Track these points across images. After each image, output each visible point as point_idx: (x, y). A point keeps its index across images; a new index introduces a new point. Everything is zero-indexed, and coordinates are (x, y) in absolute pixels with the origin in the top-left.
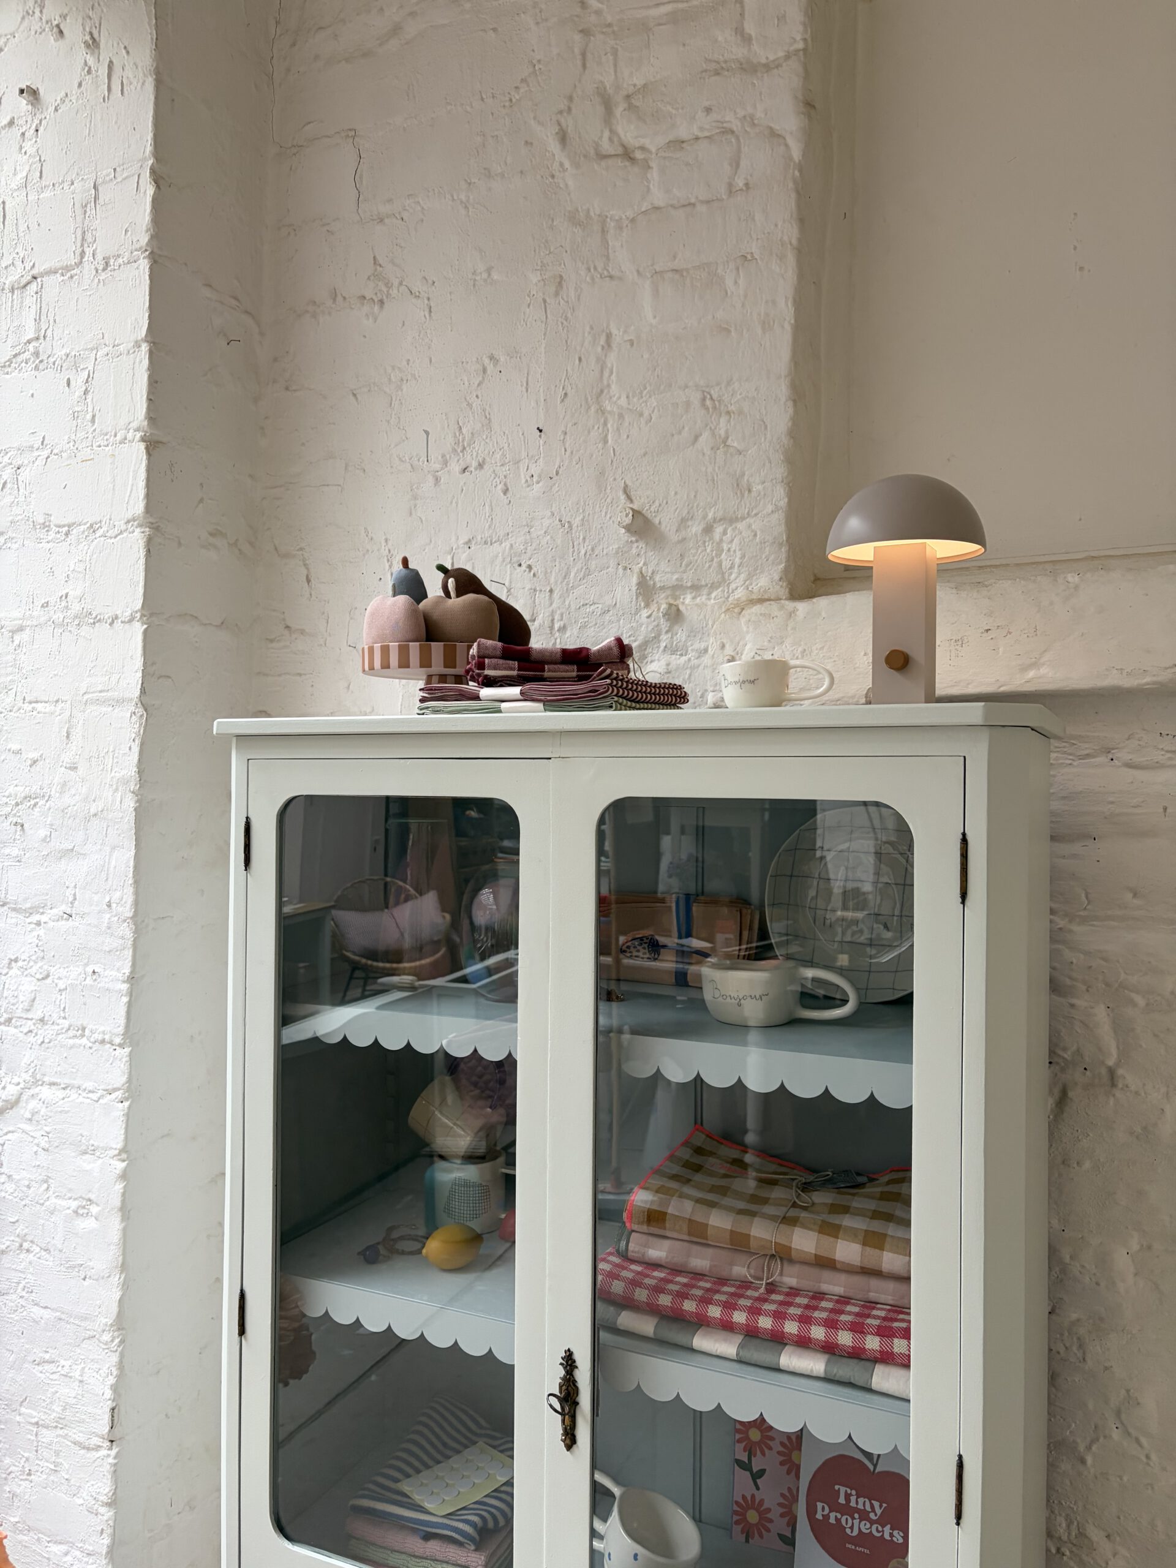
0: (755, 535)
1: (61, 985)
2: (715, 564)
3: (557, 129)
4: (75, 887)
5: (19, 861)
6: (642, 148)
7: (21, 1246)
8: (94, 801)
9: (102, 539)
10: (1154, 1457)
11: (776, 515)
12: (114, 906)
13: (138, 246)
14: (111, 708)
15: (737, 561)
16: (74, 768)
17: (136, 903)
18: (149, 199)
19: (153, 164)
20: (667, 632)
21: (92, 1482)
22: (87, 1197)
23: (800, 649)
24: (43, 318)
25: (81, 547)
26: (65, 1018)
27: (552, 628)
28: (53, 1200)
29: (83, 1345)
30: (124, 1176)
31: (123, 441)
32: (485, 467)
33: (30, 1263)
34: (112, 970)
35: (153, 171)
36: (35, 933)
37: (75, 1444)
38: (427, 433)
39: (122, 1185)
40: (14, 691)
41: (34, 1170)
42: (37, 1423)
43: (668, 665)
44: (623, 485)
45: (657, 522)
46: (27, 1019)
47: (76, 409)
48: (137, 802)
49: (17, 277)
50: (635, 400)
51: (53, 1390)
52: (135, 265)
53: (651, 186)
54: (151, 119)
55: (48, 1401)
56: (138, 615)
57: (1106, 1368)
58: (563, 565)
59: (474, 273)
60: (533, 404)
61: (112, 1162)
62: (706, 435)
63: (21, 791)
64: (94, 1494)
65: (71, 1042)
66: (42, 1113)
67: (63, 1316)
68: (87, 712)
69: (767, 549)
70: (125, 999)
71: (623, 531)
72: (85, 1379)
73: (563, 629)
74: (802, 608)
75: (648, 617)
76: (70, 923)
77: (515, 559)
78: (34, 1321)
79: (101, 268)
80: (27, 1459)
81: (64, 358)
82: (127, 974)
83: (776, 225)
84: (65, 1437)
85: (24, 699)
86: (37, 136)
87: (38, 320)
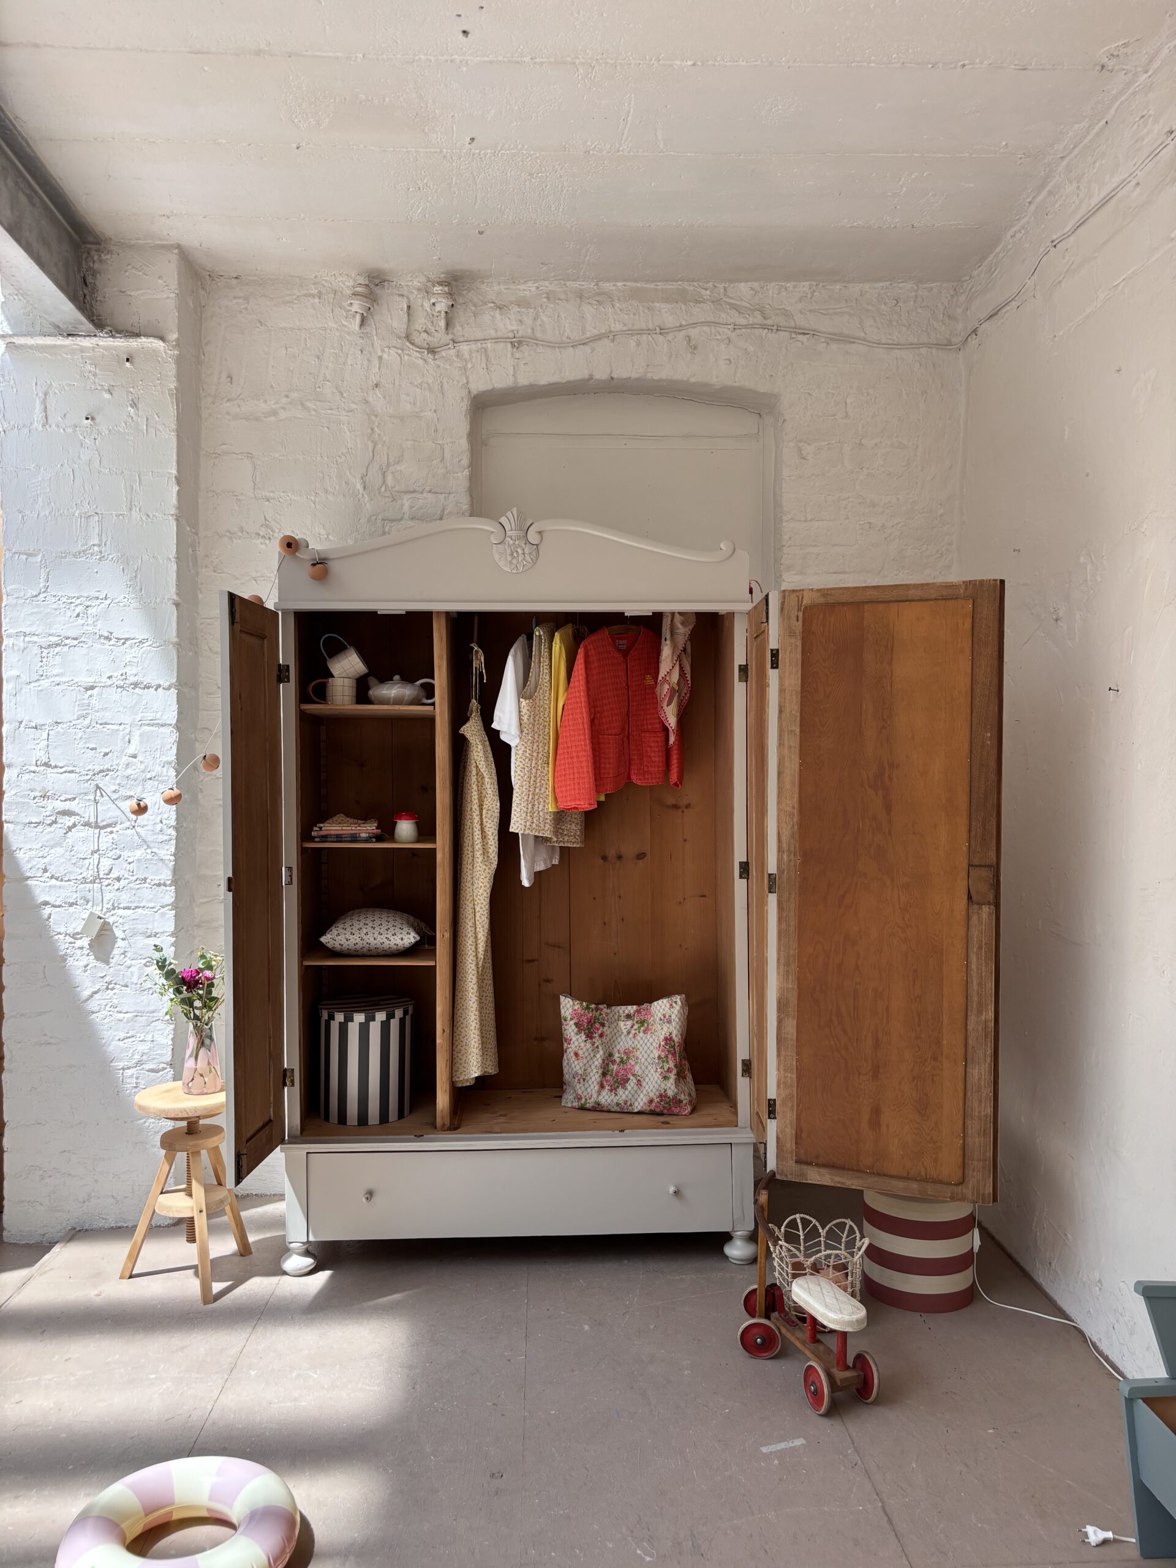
1: (130, 860)
9: (149, 648)
12: (164, 821)
13: (169, 512)
14: (158, 728)
16: (134, 756)
17: (177, 819)
18: (175, 492)
19: (176, 475)
24: (104, 534)
25: (133, 650)
26: (133, 876)
28: (129, 962)
29: (153, 1024)
30: (175, 943)
31: (161, 604)
33: (114, 994)
34: (164, 850)
35: (175, 477)
36: (111, 837)
37: (148, 1071)
40: (89, 718)
42: (123, 1068)
46: (107, 879)
47: (129, 583)
51: (133, 1050)
52: (167, 522)
55: (130, 1056)
56: (173, 685)
63: (97, 768)
65: (138, 886)
67: (138, 1014)
68: (142, 730)
70: (172, 863)
72: (155, 1039)
76: (135, 830)
78: (119, 1020)
79: (144, 517)
82: (173, 851)
84: (141, 1070)
85: (97, 723)
86: (95, 442)
87: (100, 535)
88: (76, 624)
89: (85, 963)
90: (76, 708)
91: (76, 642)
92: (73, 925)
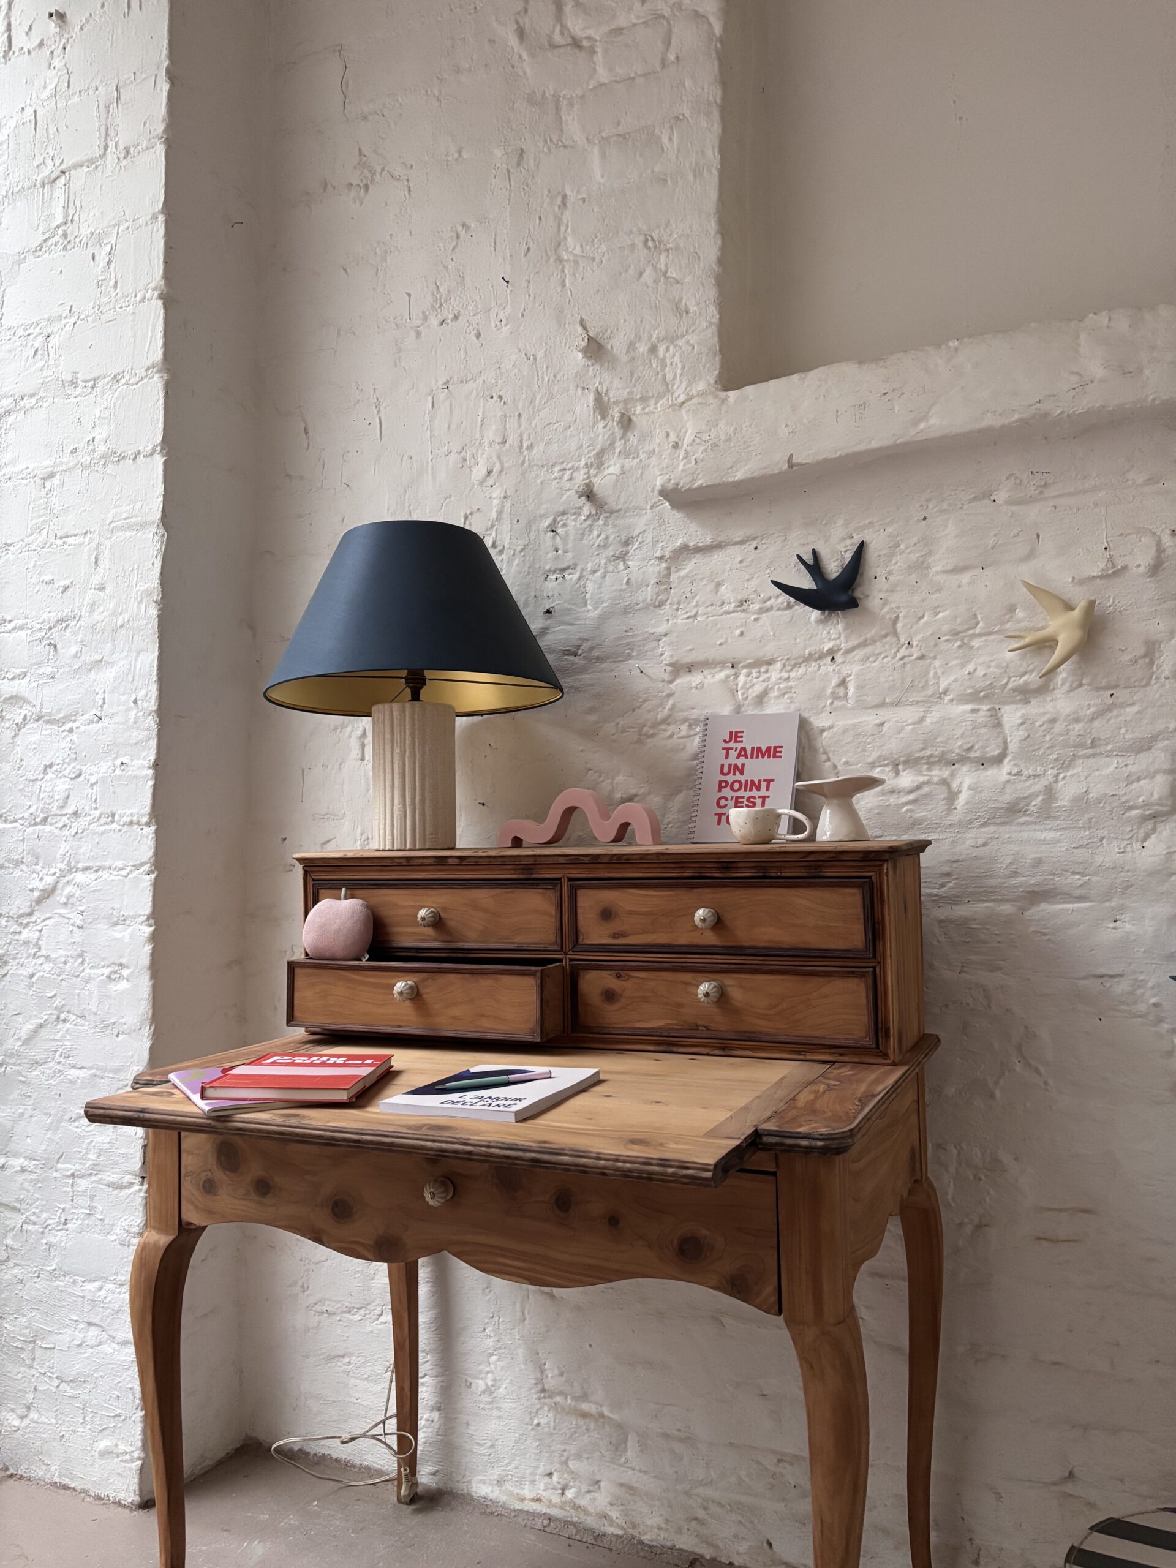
0: (693, 348)
1: (93, 779)
2: (660, 376)
3: (516, 27)
4: (104, 692)
5: (52, 678)
6: (589, 38)
7: (58, 1017)
8: (121, 614)
9: (125, 387)
10: (1050, 1082)
11: (710, 330)
12: (140, 702)
13: (155, 134)
14: (135, 532)
15: (679, 371)
16: (102, 588)
17: (160, 698)
18: (165, 94)
19: (168, 66)
20: (621, 439)
21: (126, 1217)
22: (118, 962)
23: (732, 429)
24: (71, 205)
25: (105, 397)
26: (96, 809)
27: (521, 446)
28: (88, 971)
30: (154, 938)
31: (142, 301)
32: (460, 318)
33: (67, 1031)
34: (138, 759)
35: (168, 71)
36: (68, 739)
37: (109, 1186)
38: (409, 295)
39: (150, 947)
40: (46, 530)
41: (70, 948)
42: (73, 1175)
43: (623, 467)
44: (579, 319)
45: (609, 347)
46: (61, 815)
47: (100, 278)
48: (159, 610)
49: (48, 173)
50: (588, 248)
51: (89, 1141)
52: (153, 150)
53: (597, 68)
54: (166, 28)
55: (84, 1152)
56: (159, 448)
57: (1007, 1010)
58: (529, 392)
59: (447, 155)
60: (501, 260)
61: (140, 927)
62: (649, 271)
63: (54, 616)
64: (126, 1227)
65: (102, 829)
66: (77, 895)
67: (98, 1073)
68: (115, 537)
69: (703, 359)
70: (151, 783)
71: (580, 355)
73: (530, 447)
74: (733, 395)
75: (605, 427)
76: (100, 725)
77: (487, 393)
78: (73, 1082)
79: (122, 156)
80: (64, 1210)
81: (90, 236)
82: (152, 761)
83: (703, 89)
84: (99, 1181)
85: (56, 536)
86: (65, 54)
87: (66, 208)
88: (33, 369)
89: (31, 970)
90: (30, 515)
91: (34, 400)
92: (18, 902)
